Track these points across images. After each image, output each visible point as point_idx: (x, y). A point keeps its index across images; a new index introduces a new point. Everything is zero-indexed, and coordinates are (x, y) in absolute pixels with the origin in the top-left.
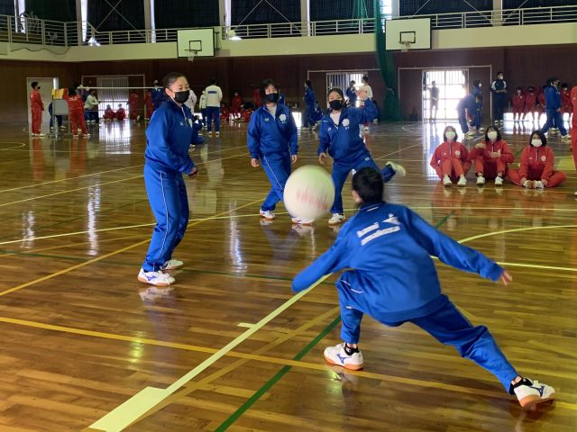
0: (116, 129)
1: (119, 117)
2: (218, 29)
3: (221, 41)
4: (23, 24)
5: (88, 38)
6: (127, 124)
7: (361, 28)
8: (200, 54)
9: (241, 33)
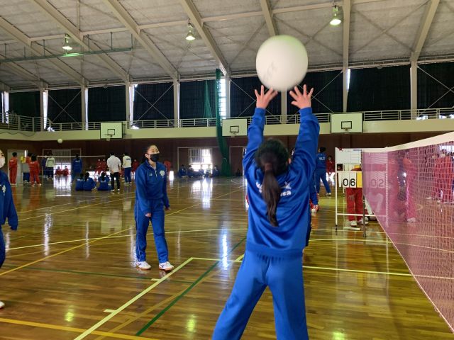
0: (63, 181)
1: (65, 173)
2: (125, 122)
3: (127, 129)
4: (7, 118)
5: (47, 127)
6: (70, 178)
7: (208, 123)
8: (114, 137)
9: (139, 125)
